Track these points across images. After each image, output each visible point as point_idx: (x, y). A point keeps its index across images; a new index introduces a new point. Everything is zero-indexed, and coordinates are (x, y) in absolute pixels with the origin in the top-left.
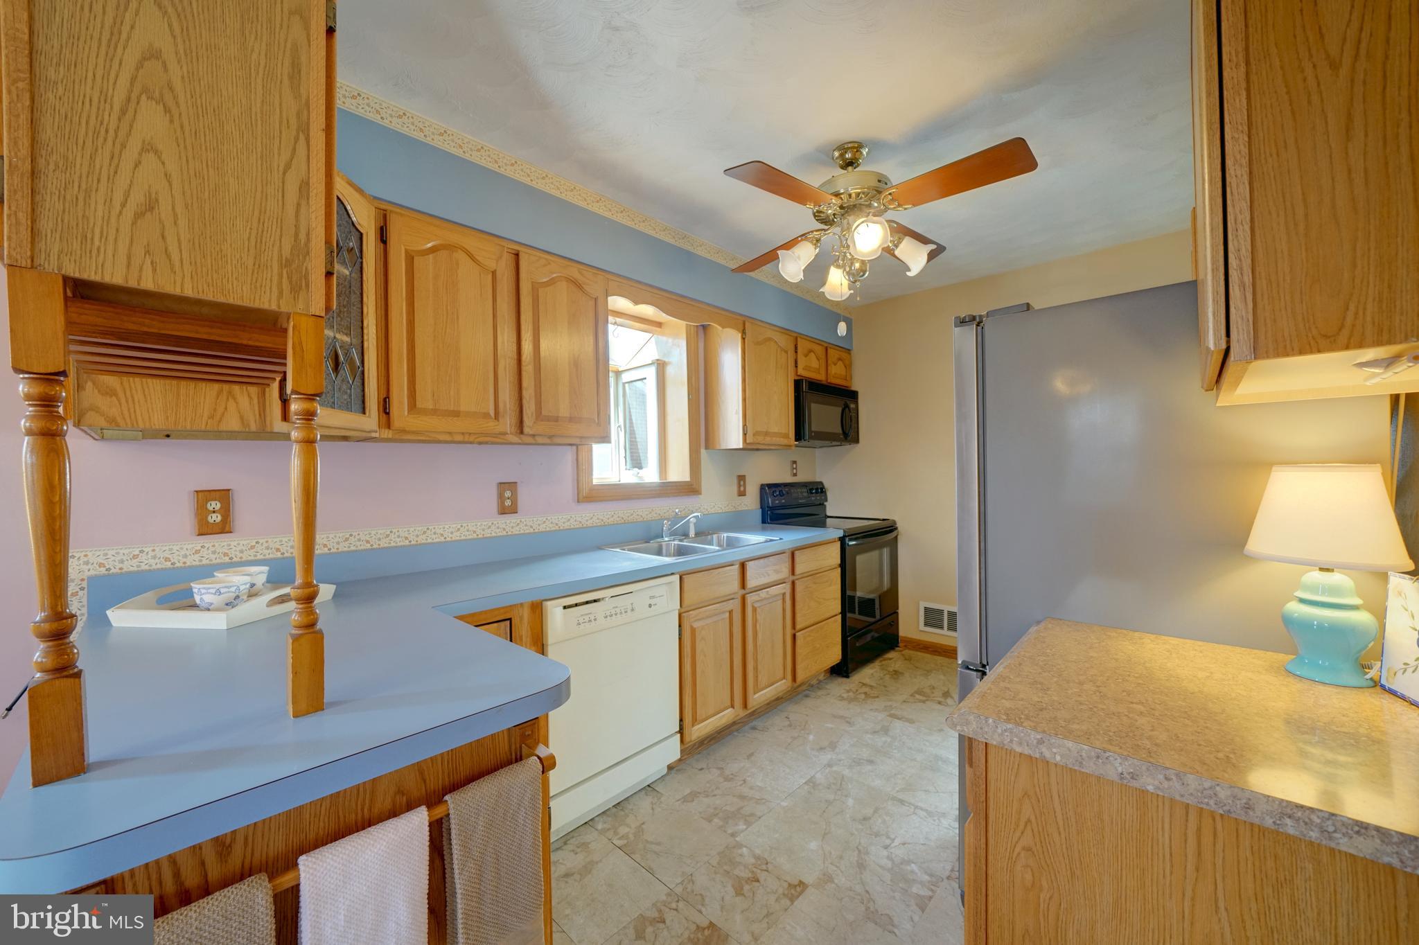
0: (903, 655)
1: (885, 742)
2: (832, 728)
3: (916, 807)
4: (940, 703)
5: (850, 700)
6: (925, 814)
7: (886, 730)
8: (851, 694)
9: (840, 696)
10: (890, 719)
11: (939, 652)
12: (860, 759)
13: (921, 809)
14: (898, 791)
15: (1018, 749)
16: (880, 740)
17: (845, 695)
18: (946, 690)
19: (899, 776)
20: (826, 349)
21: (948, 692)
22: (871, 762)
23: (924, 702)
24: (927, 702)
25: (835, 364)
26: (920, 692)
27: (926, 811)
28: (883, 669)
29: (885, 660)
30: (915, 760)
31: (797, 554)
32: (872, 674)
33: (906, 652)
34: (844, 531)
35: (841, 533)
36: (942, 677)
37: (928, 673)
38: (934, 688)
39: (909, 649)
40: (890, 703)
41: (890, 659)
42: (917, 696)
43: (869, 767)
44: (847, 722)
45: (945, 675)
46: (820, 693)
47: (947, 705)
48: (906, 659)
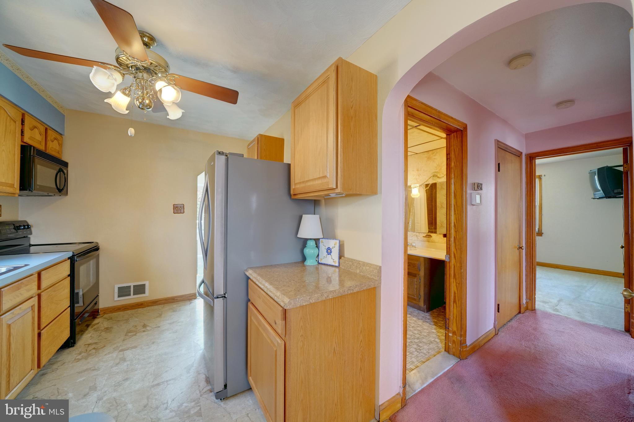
0: (105, 318)
1: (128, 365)
2: (84, 380)
3: (167, 381)
4: (144, 331)
5: (86, 358)
6: (173, 381)
7: (124, 360)
8: (83, 354)
9: (75, 359)
10: (121, 353)
11: (127, 308)
12: (118, 383)
13: (170, 380)
14: (153, 382)
15: (304, 304)
16: (124, 366)
17: (79, 357)
18: (143, 324)
19: (148, 375)
20: (46, 129)
21: (144, 325)
22: (127, 379)
23: (135, 335)
24: (137, 334)
25: (52, 141)
26: (130, 332)
27: (173, 379)
28: (96, 331)
29: (94, 325)
30: (150, 363)
31: (43, 273)
32: (91, 336)
33: (106, 316)
34: (73, 252)
35: (70, 254)
36: (137, 319)
37: (127, 320)
38: (136, 326)
39: (107, 313)
40: (115, 345)
41: (98, 323)
42: (130, 334)
43: (127, 383)
44: (93, 370)
45: (137, 318)
46: (55, 367)
47: (148, 330)
48: (108, 320)
